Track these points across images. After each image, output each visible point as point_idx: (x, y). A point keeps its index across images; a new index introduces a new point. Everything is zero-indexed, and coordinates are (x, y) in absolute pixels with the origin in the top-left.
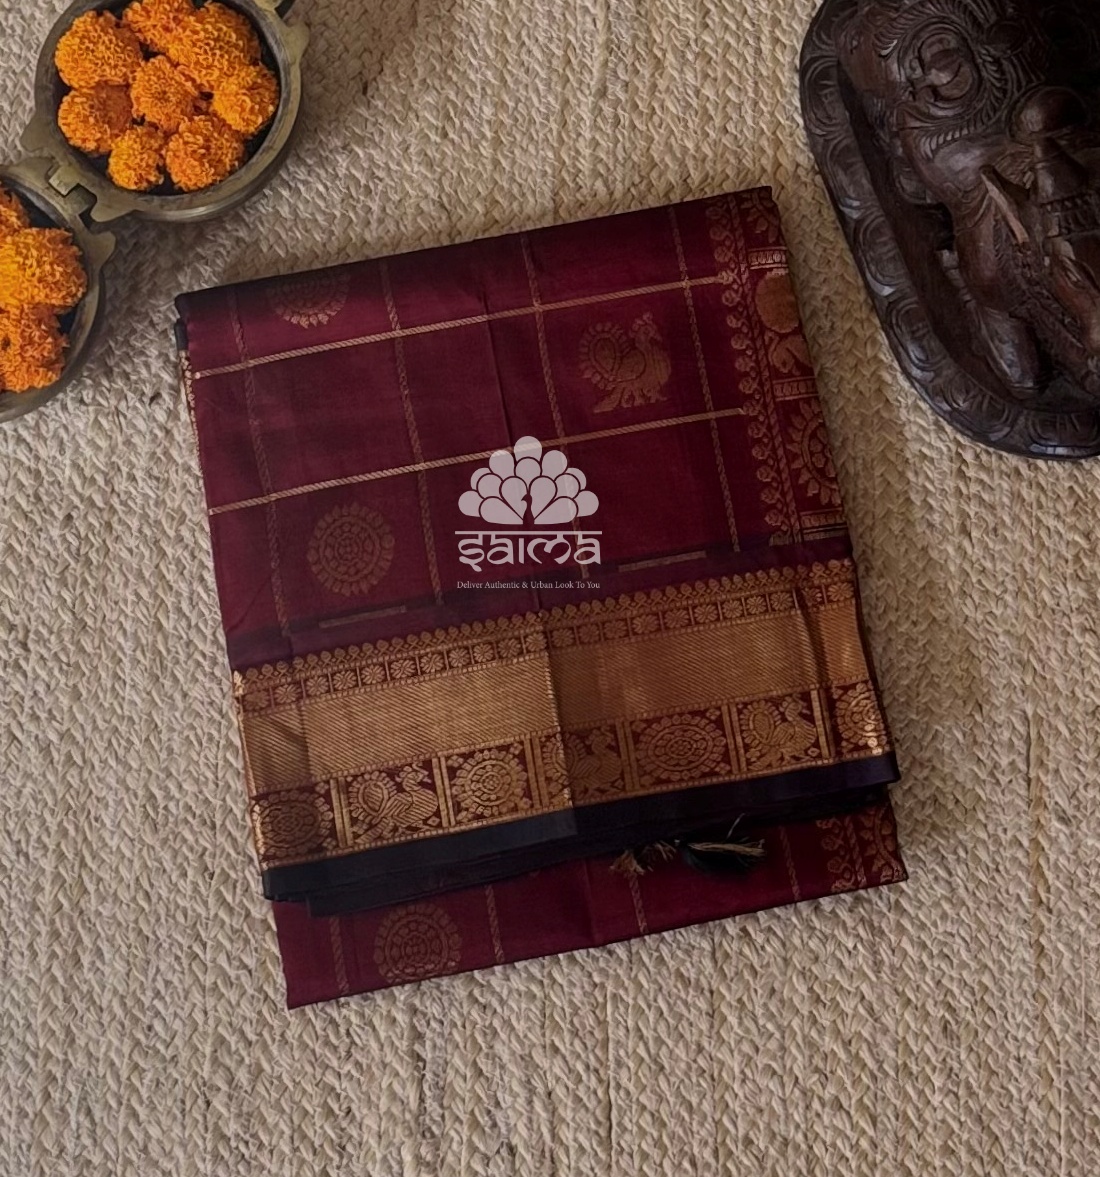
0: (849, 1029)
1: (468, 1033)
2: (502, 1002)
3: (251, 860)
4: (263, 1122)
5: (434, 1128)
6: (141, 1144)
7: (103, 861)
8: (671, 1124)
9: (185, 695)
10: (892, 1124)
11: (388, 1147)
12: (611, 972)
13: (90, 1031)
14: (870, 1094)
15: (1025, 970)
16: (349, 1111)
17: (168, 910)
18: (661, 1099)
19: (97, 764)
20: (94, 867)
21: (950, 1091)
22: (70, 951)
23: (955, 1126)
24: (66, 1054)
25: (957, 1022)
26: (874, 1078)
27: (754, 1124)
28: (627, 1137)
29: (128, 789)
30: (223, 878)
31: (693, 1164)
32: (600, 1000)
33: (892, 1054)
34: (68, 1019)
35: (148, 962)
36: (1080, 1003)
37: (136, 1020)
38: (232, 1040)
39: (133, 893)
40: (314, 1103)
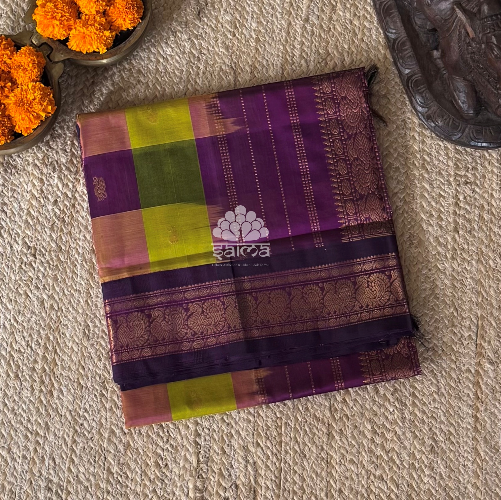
0: (389, 446)
1: (220, 434)
2: (236, 423)
4: (129, 468)
5: (203, 475)
6: (75, 474)
7: (65, 352)
8: (308, 481)
10: (405, 488)
11: (182, 481)
12: (285, 412)
13: (56, 425)
14: (396, 475)
15: (469, 427)
16: (167, 465)
17: (92, 374)
18: (304, 469)
19: (64, 309)
20: (61, 354)
21: (432, 477)
22: (49, 390)
23: (433, 491)
24: (45, 434)
25: (437, 447)
26: (399, 468)
27: (344, 484)
28: (288, 484)
29: (77, 321)
32: (280, 424)
33: (407, 458)
34: (47, 419)
35: (82, 397)
36: (493, 443)
37: (76, 421)
38: (117, 432)
39: (77, 366)
40: (152, 461)
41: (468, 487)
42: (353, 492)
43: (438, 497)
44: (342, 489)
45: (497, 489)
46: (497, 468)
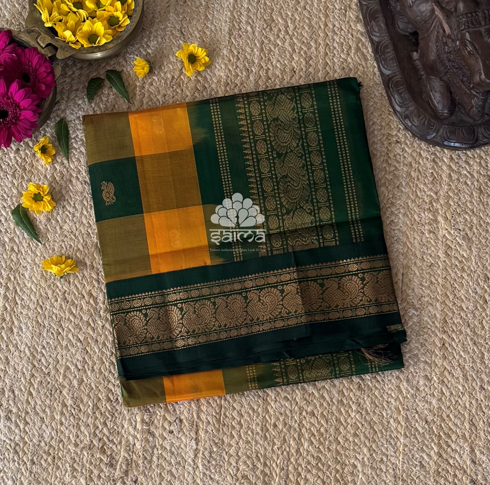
3: (84, 297)
4: (82, 401)
5: (150, 409)
6: (33, 406)
7: (24, 292)
8: (246, 416)
9: (61, 228)
10: (334, 423)
11: (131, 415)
13: (15, 359)
14: (326, 411)
16: (117, 399)
17: (49, 314)
19: (23, 252)
20: (21, 294)
21: (359, 412)
22: (9, 327)
23: (360, 426)
24: (5, 368)
25: (364, 385)
26: (329, 404)
27: (278, 419)
28: (227, 419)
29: (35, 264)
30: (71, 304)
31: (253, 433)
33: (336, 395)
34: (7, 354)
35: (40, 334)
36: (415, 383)
37: (34, 357)
38: (72, 368)
39: (35, 306)
40: (103, 395)
41: (391, 422)
42: (287, 426)
43: (363, 431)
44: (277, 423)
45: (417, 424)
46: (417, 404)
